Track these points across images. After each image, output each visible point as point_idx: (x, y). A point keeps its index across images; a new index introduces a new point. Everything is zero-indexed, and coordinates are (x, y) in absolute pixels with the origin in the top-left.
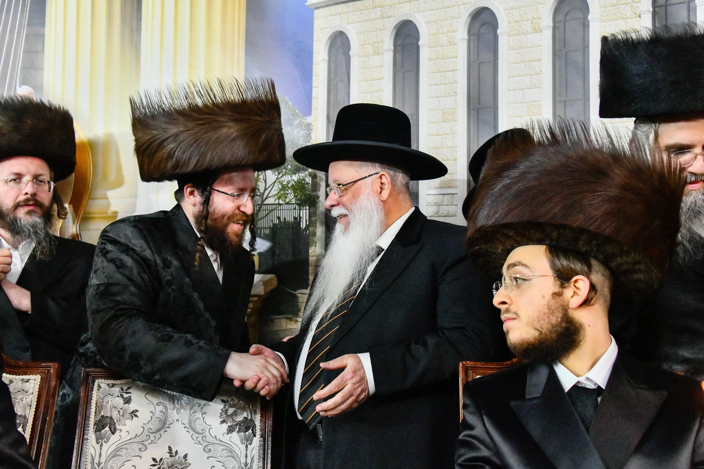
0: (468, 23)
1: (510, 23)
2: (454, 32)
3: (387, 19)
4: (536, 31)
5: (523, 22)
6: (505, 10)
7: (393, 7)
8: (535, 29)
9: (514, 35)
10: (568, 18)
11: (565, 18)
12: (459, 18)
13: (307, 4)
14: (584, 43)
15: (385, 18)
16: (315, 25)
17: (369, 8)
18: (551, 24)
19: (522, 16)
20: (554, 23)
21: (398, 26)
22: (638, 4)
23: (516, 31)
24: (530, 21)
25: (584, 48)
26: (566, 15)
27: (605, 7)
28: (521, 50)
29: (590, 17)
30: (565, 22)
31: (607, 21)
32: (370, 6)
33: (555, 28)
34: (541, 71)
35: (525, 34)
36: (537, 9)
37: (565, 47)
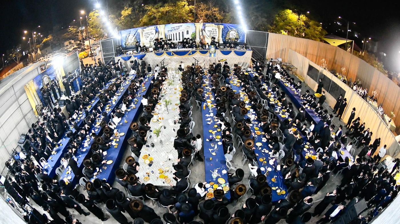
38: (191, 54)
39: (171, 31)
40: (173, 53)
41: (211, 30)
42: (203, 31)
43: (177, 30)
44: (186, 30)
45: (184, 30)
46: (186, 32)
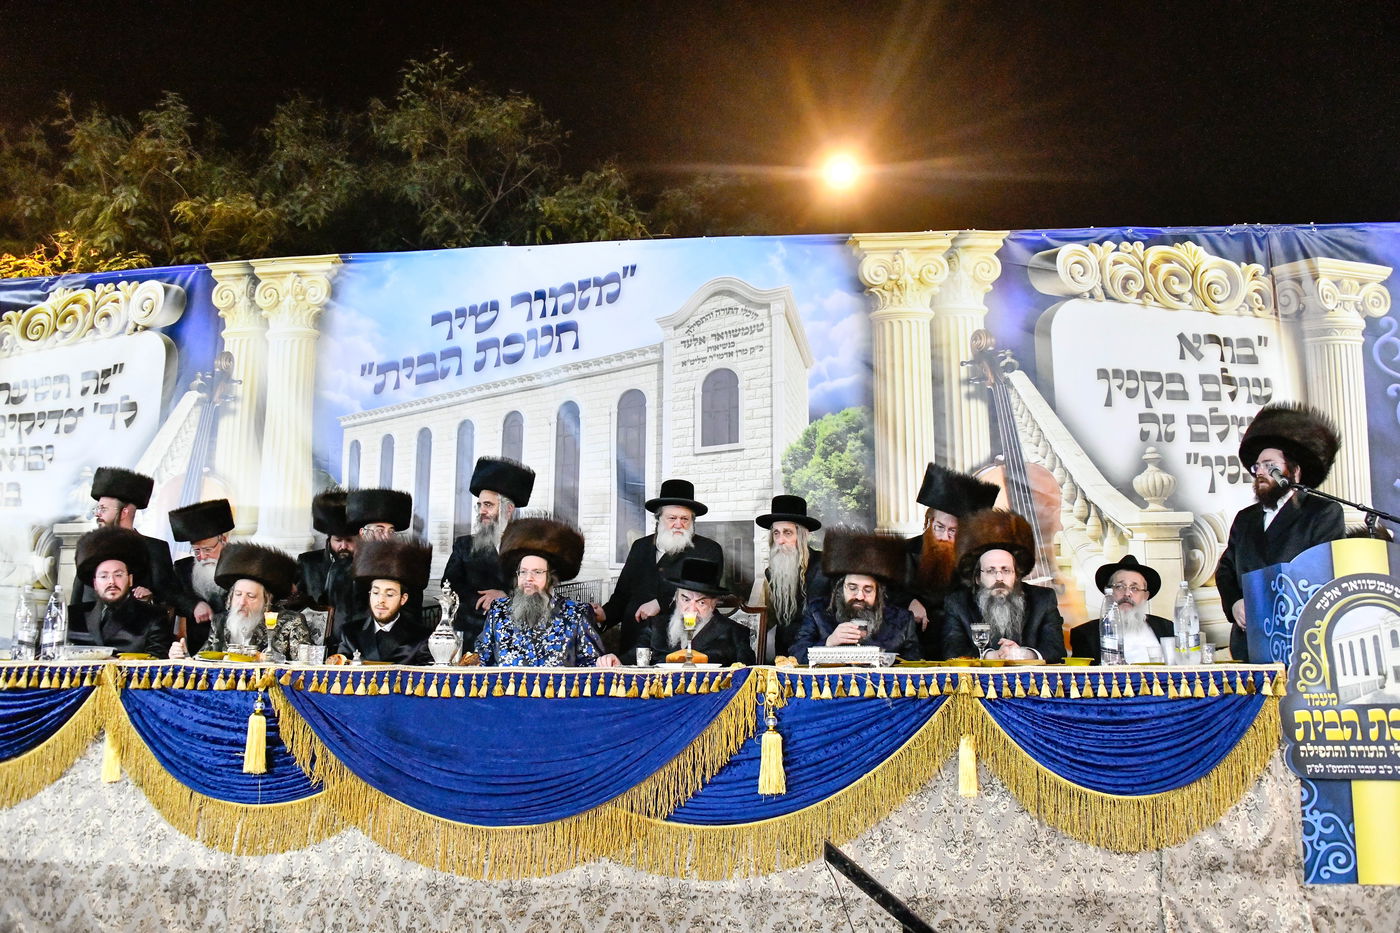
1: (438, 436)
3: (379, 435)
5: (444, 435)
6: (436, 429)
7: (382, 428)
8: (449, 438)
12: (413, 433)
18: (456, 436)
23: (440, 439)
33: (457, 438)
35: (444, 439)
38: (771, 778)
39: (431, 368)
40: (301, 739)
41: (1166, 360)
42: (1019, 379)
43: (528, 365)
44: (689, 364)
45: (660, 363)
46: (683, 394)
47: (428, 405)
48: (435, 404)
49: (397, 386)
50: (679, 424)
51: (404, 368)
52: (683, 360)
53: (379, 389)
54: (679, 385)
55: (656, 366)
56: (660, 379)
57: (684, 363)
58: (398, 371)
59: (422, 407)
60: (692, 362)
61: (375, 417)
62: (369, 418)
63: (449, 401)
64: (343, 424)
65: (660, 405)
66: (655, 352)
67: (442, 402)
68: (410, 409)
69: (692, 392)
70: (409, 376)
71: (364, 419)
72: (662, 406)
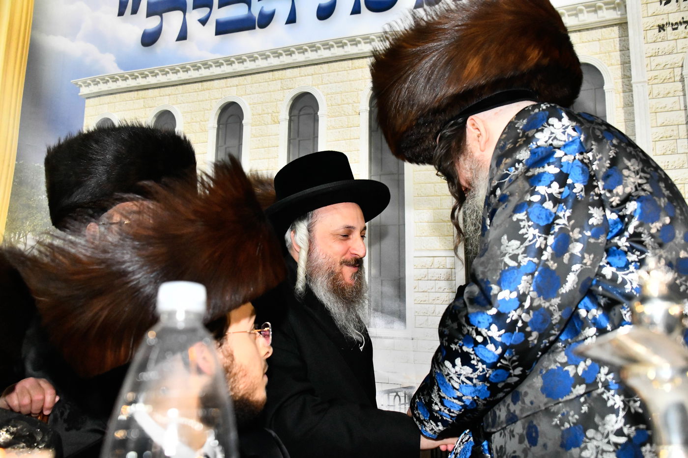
0: (218, 114)
1: (253, 115)
2: (205, 121)
3: (148, 109)
4: (275, 123)
5: (264, 115)
6: (250, 104)
7: (154, 98)
8: (274, 121)
9: (256, 125)
10: (301, 113)
11: (299, 113)
12: (210, 110)
13: (80, 94)
14: (314, 134)
15: (147, 108)
16: (86, 113)
17: (134, 99)
18: (288, 117)
19: (264, 110)
20: (290, 117)
21: (158, 115)
22: (358, 104)
23: (259, 122)
24: (270, 114)
25: (314, 138)
26: (300, 111)
27: (332, 105)
28: (262, 138)
29: (319, 113)
30: (299, 116)
31: (333, 117)
32: (135, 97)
33: (290, 121)
34: (278, 156)
35: (266, 125)
36: (277, 105)
37: (298, 136)
44: (669, 29)
45: (623, 25)
46: (666, 73)
47: (238, 67)
48: (249, 65)
49: (183, 36)
50: (662, 118)
51: (195, 7)
52: (661, 23)
53: (150, 39)
54: (661, 60)
55: (616, 28)
56: (625, 49)
57: (661, 28)
58: (184, 12)
59: (226, 69)
60: (675, 26)
61: (141, 82)
62: (131, 83)
63: (274, 62)
64: (84, 91)
65: (628, 88)
66: (614, 8)
67: (261, 64)
68: (204, 73)
69: (678, 71)
70: (203, 22)
71: (122, 84)
72: (631, 91)
